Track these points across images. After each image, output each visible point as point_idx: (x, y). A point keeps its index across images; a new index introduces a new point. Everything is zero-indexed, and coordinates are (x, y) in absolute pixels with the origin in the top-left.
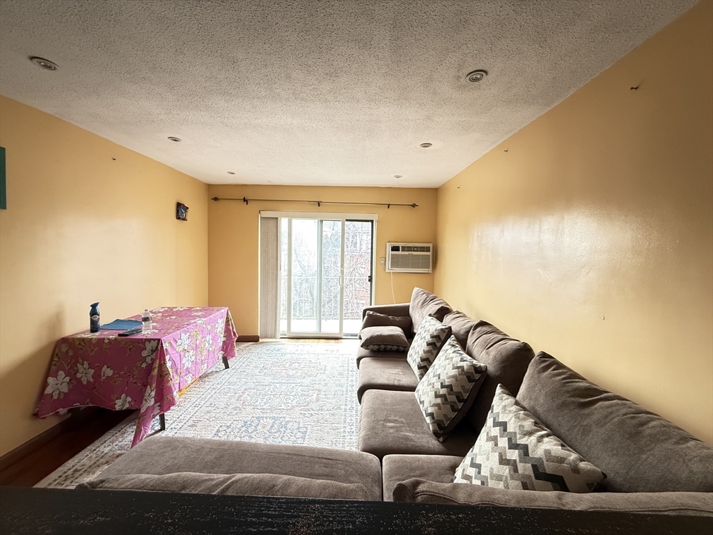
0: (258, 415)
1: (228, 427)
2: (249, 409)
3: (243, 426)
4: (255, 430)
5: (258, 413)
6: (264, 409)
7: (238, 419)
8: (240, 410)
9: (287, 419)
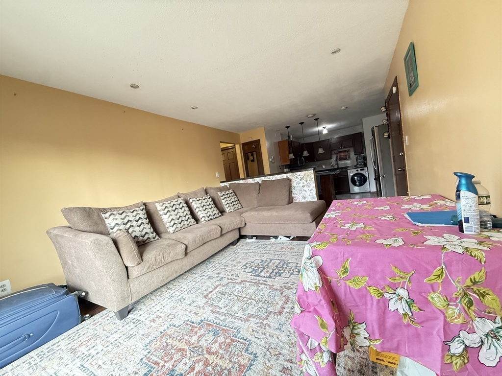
0: (270, 279)
1: (292, 274)
2: (277, 286)
3: (282, 273)
4: (274, 270)
5: (270, 282)
6: (264, 284)
7: (286, 279)
8: (285, 286)
9: (250, 274)
